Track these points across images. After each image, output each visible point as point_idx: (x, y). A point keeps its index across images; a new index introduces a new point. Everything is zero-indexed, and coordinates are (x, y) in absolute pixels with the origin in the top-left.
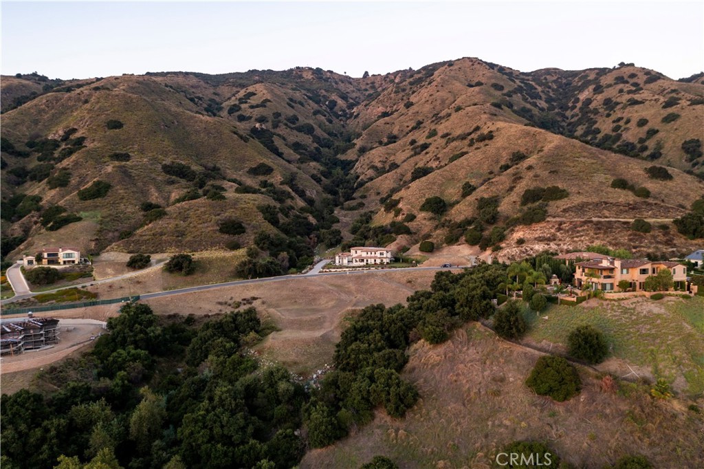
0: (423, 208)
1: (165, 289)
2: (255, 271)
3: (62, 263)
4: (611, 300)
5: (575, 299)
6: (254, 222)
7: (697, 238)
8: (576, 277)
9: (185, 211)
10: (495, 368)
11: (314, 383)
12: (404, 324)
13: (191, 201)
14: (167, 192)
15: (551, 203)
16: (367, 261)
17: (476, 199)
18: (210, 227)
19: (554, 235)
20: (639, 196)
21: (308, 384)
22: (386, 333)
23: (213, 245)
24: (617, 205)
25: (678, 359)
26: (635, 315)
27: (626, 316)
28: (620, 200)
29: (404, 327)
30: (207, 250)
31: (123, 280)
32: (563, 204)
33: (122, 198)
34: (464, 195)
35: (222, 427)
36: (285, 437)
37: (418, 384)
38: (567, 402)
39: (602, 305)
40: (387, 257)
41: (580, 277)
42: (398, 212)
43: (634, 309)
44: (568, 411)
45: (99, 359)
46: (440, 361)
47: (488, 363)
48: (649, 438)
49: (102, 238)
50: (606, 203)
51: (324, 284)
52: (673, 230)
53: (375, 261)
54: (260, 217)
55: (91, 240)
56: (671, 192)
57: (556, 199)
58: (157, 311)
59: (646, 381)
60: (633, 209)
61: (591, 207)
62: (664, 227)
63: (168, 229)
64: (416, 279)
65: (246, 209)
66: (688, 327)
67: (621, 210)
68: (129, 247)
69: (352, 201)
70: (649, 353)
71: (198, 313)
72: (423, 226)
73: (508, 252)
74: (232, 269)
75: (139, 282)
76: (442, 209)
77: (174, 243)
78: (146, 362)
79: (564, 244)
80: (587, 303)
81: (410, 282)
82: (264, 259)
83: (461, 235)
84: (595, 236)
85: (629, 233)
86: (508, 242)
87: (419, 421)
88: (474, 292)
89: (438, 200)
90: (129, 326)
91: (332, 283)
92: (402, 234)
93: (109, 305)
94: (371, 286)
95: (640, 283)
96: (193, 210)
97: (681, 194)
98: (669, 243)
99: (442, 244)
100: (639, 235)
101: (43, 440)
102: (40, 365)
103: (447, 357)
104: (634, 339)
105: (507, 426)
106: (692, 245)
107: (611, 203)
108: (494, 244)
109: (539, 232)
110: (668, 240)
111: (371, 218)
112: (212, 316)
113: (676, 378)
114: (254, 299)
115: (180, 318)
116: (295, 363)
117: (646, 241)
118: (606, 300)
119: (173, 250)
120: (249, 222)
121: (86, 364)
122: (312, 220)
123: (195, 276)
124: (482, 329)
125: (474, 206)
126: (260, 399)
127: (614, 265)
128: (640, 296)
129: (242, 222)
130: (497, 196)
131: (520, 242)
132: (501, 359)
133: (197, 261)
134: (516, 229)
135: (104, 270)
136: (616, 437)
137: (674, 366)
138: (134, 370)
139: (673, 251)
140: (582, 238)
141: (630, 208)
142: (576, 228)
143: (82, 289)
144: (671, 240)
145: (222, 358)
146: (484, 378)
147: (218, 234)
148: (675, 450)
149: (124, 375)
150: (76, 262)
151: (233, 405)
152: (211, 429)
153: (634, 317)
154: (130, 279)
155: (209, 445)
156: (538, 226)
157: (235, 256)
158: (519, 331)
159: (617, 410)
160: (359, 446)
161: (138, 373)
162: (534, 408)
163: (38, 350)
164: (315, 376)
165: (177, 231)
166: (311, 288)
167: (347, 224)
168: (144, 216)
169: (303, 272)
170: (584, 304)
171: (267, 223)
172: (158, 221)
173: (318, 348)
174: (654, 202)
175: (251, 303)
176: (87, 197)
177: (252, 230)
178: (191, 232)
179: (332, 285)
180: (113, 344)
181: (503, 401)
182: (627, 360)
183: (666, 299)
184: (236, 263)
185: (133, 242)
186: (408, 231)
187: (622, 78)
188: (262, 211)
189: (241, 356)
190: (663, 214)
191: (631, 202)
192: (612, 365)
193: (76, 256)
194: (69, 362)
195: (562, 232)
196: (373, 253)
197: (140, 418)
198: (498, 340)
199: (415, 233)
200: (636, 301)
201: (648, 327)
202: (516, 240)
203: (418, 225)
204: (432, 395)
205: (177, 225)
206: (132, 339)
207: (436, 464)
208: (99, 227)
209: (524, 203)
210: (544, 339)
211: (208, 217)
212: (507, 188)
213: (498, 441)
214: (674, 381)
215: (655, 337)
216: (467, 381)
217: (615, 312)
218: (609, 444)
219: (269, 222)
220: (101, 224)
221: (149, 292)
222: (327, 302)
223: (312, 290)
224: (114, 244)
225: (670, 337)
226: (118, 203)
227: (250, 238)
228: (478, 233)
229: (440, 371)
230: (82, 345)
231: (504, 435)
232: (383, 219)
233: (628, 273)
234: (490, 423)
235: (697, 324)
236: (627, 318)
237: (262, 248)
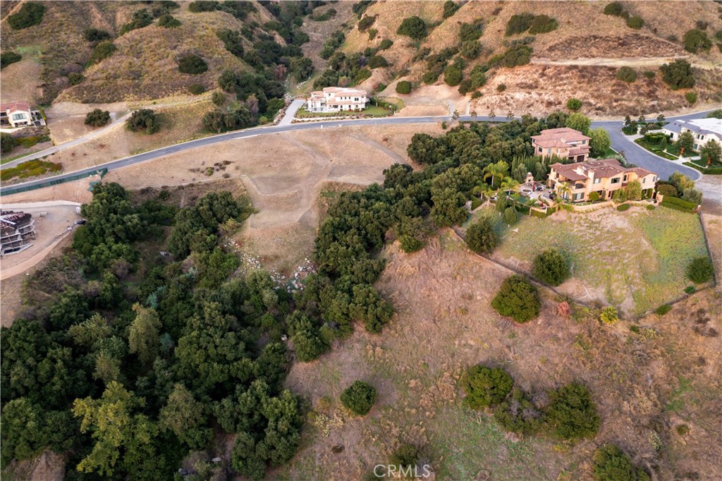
0: (401, 31)
1: (132, 153)
2: (224, 124)
3: (14, 125)
4: (579, 213)
5: (545, 211)
6: (216, 56)
7: (681, 88)
8: (550, 178)
9: (137, 44)
10: (464, 284)
11: (296, 283)
12: (380, 223)
13: (141, 29)
14: (111, 12)
15: (538, 36)
16: (341, 107)
17: (459, 23)
18: (168, 65)
19: (536, 82)
20: (631, 27)
21: (291, 284)
22: (363, 232)
23: (174, 88)
24: (606, 39)
25: (630, 279)
26: (599, 230)
27: (591, 231)
28: (611, 33)
29: (380, 226)
30: (169, 95)
31: (85, 144)
32: (550, 38)
33: (61, 24)
34: (446, 16)
35: (216, 347)
36: (274, 351)
37: (393, 296)
38: (526, 324)
39: (570, 217)
40: (362, 103)
41: (553, 180)
42: (373, 34)
43: (599, 223)
44: (526, 333)
45: (82, 253)
46: (414, 272)
47: (458, 278)
48: (591, 362)
49: (49, 83)
50: (595, 37)
51: (298, 143)
52: (659, 78)
53: (350, 106)
54: (222, 47)
55: (38, 87)
56: (666, 18)
57: (544, 31)
58: (128, 185)
59: (598, 305)
60: (622, 45)
61: (578, 43)
62: (650, 75)
63: (122, 69)
64: (393, 136)
65: (205, 38)
66: (645, 243)
67: (610, 46)
68: (82, 96)
69: (321, 7)
70: (605, 273)
71: (173, 184)
72: (400, 56)
73: (488, 100)
74: (199, 121)
75: (102, 146)
76: (420, 33)
77: (131, 89)
78: (129, 257)
79: (546, 94)
80: (557, 215)
81: (386, 140)
82: (232, 105)
83: (441, 73)
84: (579, 86)
85: (614, 81)
86: (488, 87)
87: (393, 336)
88: (449, 200)
89: (417, 22)
90: (104, 215)
91: (306, 140)
92: (378, 67)
93: (77, 181)
94: (347, 146)
95: (610, 192)
96: (145, 42)
97: (675, 21)
98: (651, 95)
99: (419, 83)
100: (623, 86)
101: (52, 372)
102: (24, 270)
103: (421, 269)
104: (594, 258)
105: (472, 346)
106: (673, 97)
107: (601, 38)
108: (474, 89)
109: (521, 77)
110: (651, 92)
111: (344, 38)
112: (186, 187)
113: (625, 298)
114: (227, 163)
115: (154, 193)
116: (277, 257)
117: (629, 92)
118: (575, 212)
119: (131, 98)
120: (210, 55)
121: (70, 261)
122: (279, 40)
123: (161, 134)
124: (455, 237)
125: (456, 31)
126: (246, 307)
127: (587, 175)
128: (608, 206)
129: (203, 56)
130: (482, 19)
131: (502, 88)
132: (470, 276)
133: (161, 114)
134: (498, 71)
135: (62, 131)
136: (564, 361)
137: (625, 287)
138: (119, 266)
139: (653, 106)
140: (565, 87)
141: (620, 44)
142: (560, 74)
143: (44, 160)
144: (653, 92)
145: (204, 254)
146: (454, 295)
147: (178, 74)
148: (611, 374)
149: (111, 278)
150: (29, 123)
151: (223, 323)
152: (206, 349)
153: (598, 233)
154: (93, 143)
155: (206, 364)
156: (520, 70)
157: (200, 105)
158: (489, 247)
159: (568, 335)
160: (341, 361)
161: (124, 269)
162: (496, 329)
163: (18, 252)
164: (296, 275)
165: (132, 72)
166: (285, 148)
167: (318, 44)
168: (91, 47)
169: (275, 121)
170: (553, 216)
171: (230, 55)
172: (108, 58)
173: (297, 236)
174: (646, 35)
175: (224, 169)
176: (20, 24)
177: (215, 66)
178: (147, 72)
179: (306, 143)
180: (92, 236)
181: (470, 321)
182: (584, 281)
183: (632, 209)
184: (202, 114)
185: (86, 88)
186: (384, 63)
188: (223, 39)
189: (224, 250)
190: (652, 51)
191: (622, 36)
192: (569, 287)
193: (27, 116)
194: (52, 263)
195: (545, 78)
196: (348, 98)
197: (138, 335)
198: (470, 253)
199: (392, 65)
200: (602, 213)
201: (609, 243)
202: (496, 86)
203: (395, 54)
204: (406, 309)
205: (130, 63)
206: (111, 230)
207: (409, 383)
208: (43, 67)
209: (509, 33)
210: (512, 255)
211: (164, 51)
212: (493, 10)
213: (462, 362)
214: (622, 302)
215: (613, 255)
216: (439, 297)
217: (581, 226)
218: (557, 368)
219: (232, 52)
220: (44, 64)
221: (115, 158)
222: (303, 167)
223: (286, 151)
224: (64, 91)
225: (627, 255)
226: (58, 32)
227: (214, 76)
228: (458, 72)
229: (415, 283)
230: (61, 239)
231: (469, 355)
232: (357, 42)
233: (599, 182)
234: (457, 342)
235: (654, 239)
236: (590, 234)
237: (228, 91)
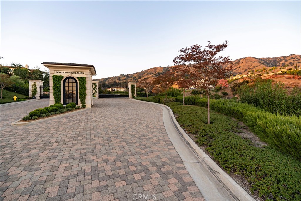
187: (293, 58)
